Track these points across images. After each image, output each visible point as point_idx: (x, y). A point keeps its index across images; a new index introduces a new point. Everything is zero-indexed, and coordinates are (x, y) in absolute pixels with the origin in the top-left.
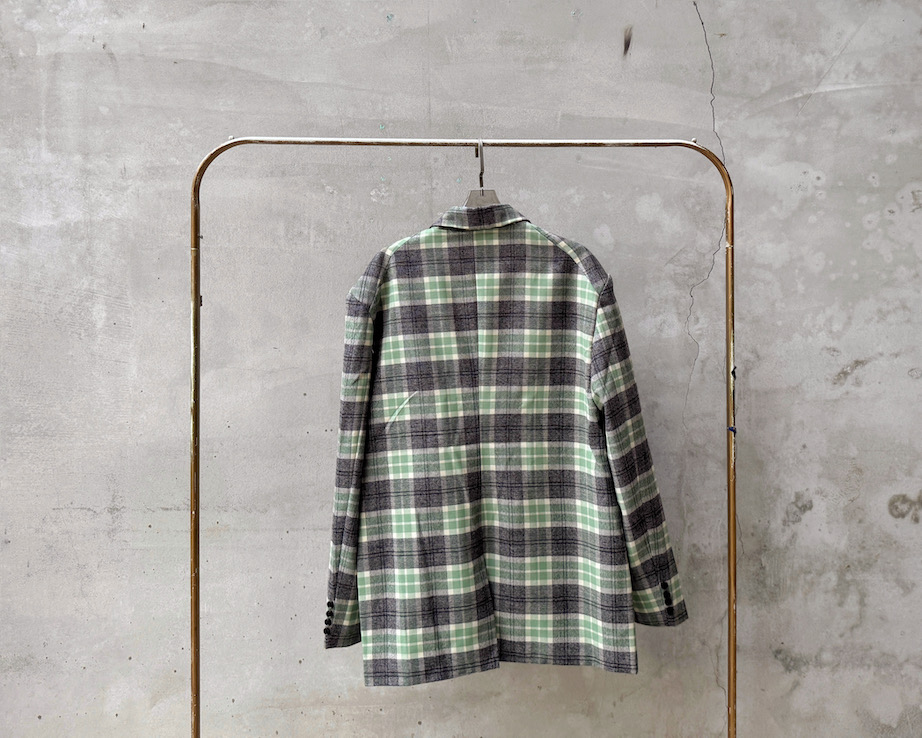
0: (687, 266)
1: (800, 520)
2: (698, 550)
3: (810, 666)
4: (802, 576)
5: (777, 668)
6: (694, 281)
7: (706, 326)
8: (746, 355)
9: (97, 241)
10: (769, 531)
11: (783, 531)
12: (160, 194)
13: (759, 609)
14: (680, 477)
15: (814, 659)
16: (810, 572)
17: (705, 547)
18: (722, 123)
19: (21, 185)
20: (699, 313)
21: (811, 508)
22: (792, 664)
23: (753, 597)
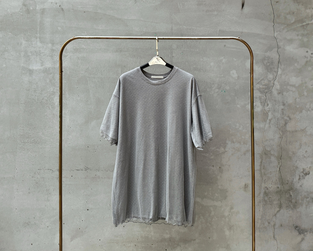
0: (264, 85)
1: (305, 178)
2: (267, 189)
3: (308, 233)
4: (305, 199)
5: (296, 233)
6: (266, 91)
7: (271, 107)
8: (286, 118)
9: (56, 74)
10: (293, 182)
11: (299, 182)
12: (78, 58)
13: (289, 211)
14: (261, 162)
15: (309, 230)
16: (308, 198)
17: (270, 188)
18: (277, 33)
19: (30, 54)
20: (269, 102)
21: (309, 174)
22: (301, 232)
23: (287, 207)
